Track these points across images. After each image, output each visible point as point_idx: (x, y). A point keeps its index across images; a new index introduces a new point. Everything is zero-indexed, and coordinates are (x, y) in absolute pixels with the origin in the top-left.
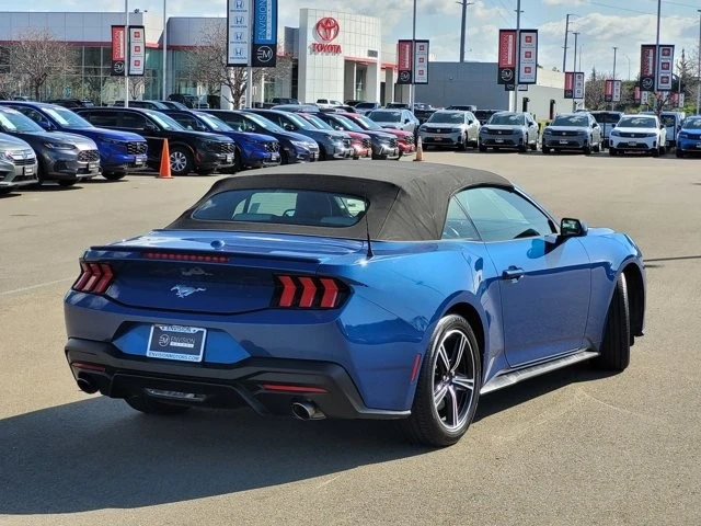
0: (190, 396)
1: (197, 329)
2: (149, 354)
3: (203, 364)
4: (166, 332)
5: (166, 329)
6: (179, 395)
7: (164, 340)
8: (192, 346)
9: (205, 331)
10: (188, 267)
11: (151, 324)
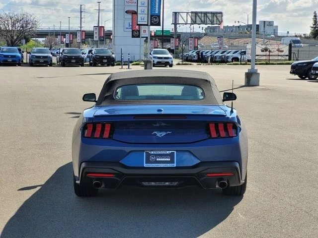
0: (167, 183)
1: (170, 152)
2: (145, 165)
3: (177, 168)
4: (152, 154)
5: (152, 153)
6: (162, 184)
7: (152, 158)
8: (169, 160)
9: (175, 152)
10: (155, 122)
11: (143, 151)
